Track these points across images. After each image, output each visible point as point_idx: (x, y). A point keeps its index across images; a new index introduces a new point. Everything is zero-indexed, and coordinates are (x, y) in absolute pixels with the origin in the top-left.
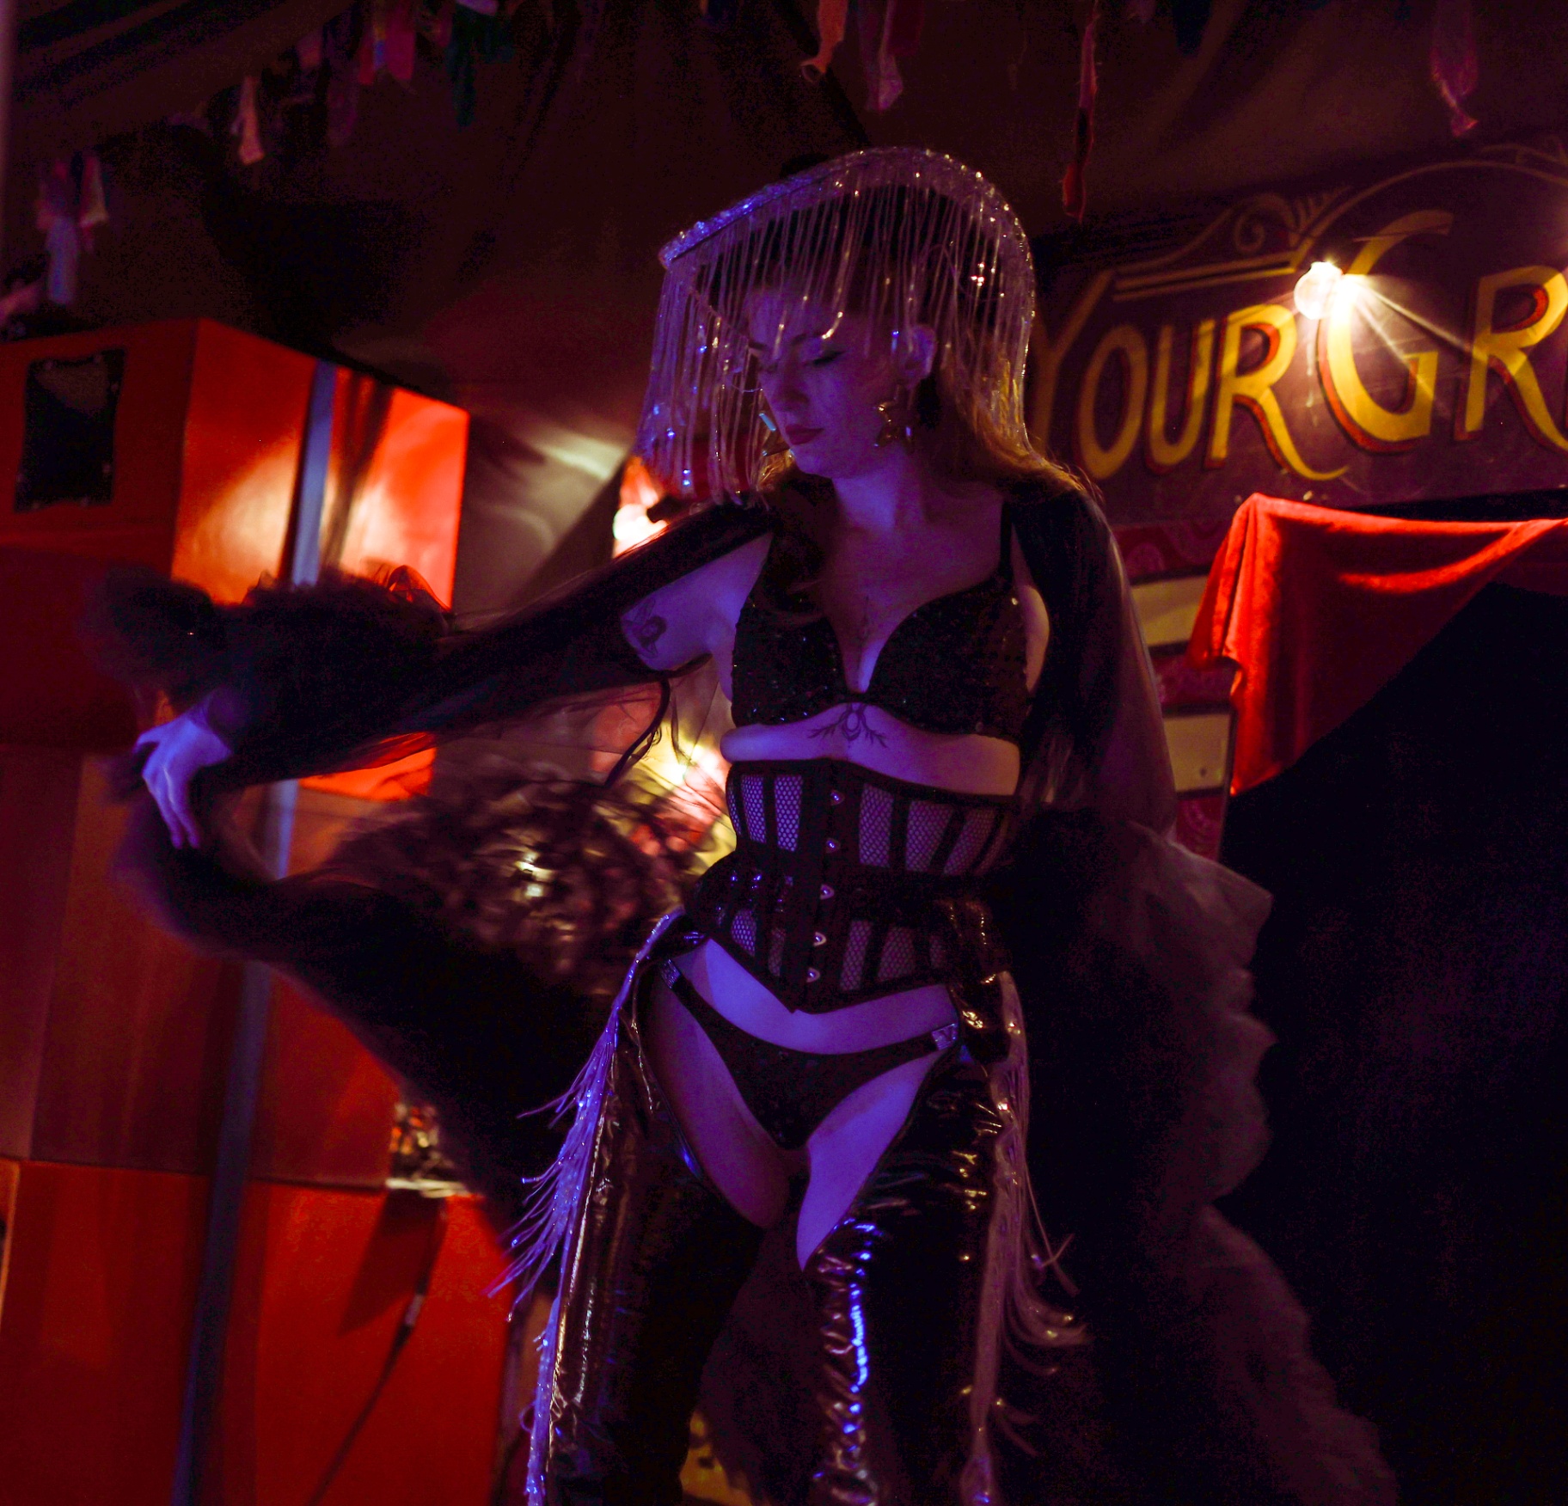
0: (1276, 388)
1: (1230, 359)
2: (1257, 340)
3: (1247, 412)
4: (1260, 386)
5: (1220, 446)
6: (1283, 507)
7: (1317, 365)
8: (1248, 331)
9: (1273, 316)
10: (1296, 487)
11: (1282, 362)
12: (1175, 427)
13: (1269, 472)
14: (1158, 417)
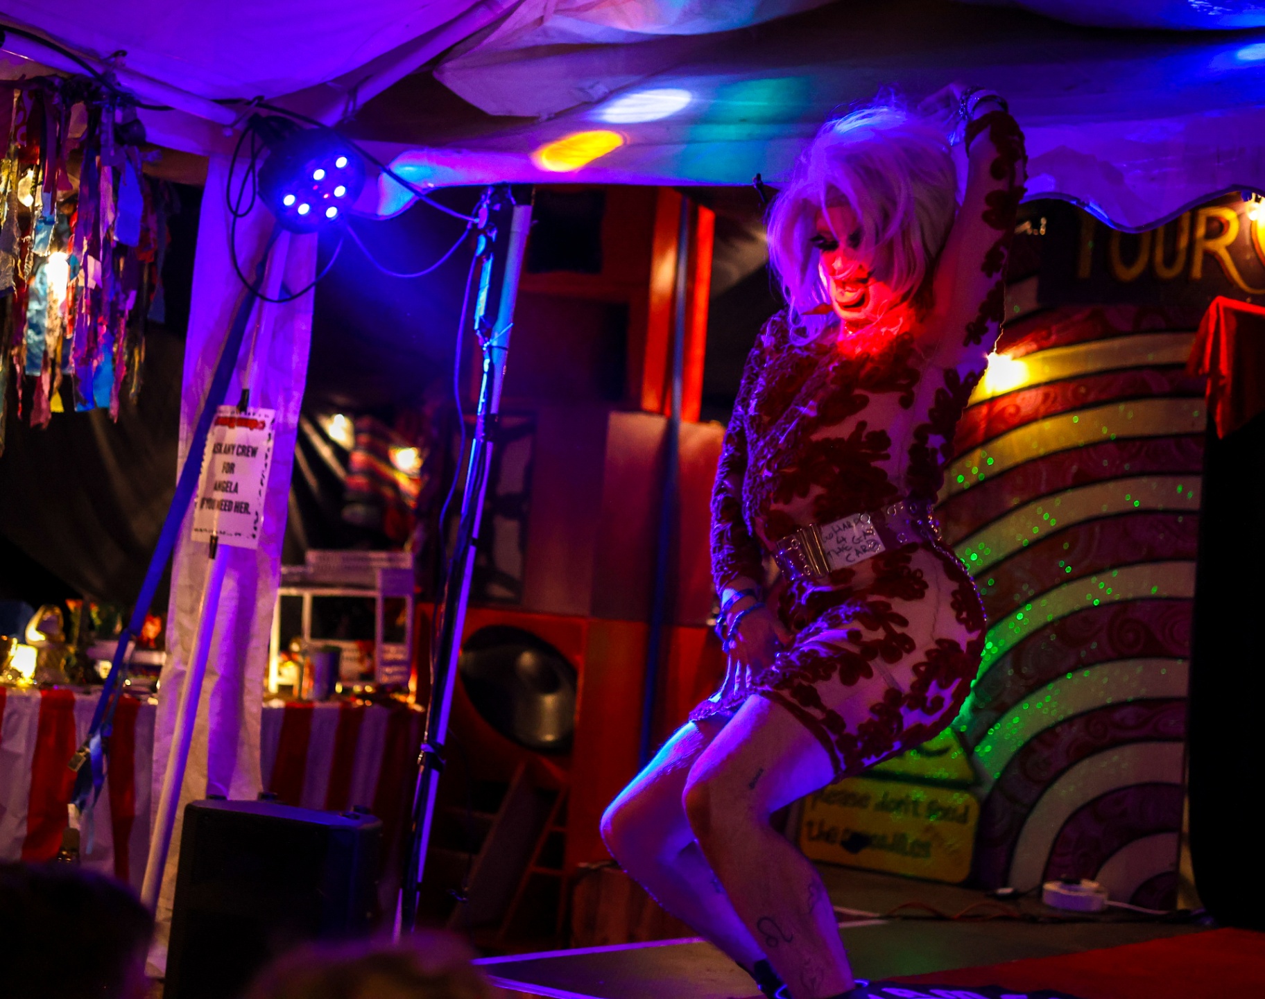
0: (1229, 248)
1: (1201, 231)
2: (1216, 224)
3: (1212, 259)
4: (1220, 246)
5: (1197, 271)
6: (1236, 304)
7: (1251, 240)
8: (1210, 220)
9: (1228, 214)
10: (1241, 295)
11: (1231, 235)
12: (1170, 261)
13: (1227, 287)
14: (1159, 255)
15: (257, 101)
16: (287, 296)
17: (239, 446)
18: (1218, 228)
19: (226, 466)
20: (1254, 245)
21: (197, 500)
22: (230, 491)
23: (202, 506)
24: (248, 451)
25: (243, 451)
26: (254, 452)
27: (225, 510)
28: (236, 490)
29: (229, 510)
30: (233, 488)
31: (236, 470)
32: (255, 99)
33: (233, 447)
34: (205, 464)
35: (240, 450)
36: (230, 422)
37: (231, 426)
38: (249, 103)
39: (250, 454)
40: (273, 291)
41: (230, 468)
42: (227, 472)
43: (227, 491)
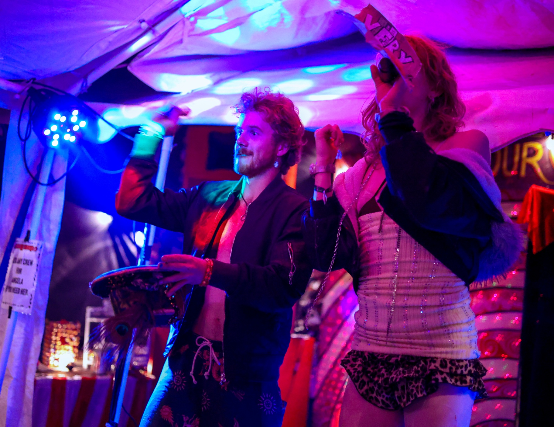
0: (539, 162)
1: (525, 154)
2: (532, 151)
3: (530, 167)
4: (534, 161)
5: (523, 173)
6: (541, 189)
8: (529, 149)
9: (538, 146)
10: (544, 185)
11: (539, 156)
12: (510, 168)
13: (537, 181)
14: (505, 165)
15: (32, 81)
16: (52, 182)
17: (25, 260)
18: (533, 153)
19: (18, 270)
20: (550, 160)
21: (5, 287)
22: (19, 283)
23: (6, 291)
24: (28, 262)
25: (26, 262)
26: (31, 263)
27: (16, 293)
28: (22, 283)
29: (18, 293)
30: (21, 281)
31: (22, 272)
32: (30, 80)
33: (21, 260)
34: (9, 268)
35: (25, 262)
36: (22, 247)
37: (21, 249)
38: (28, 82)
39: (29, 264)
40: (45, 179)
41: (19, 271)
42: (18, 273)
43: (17, 283)
